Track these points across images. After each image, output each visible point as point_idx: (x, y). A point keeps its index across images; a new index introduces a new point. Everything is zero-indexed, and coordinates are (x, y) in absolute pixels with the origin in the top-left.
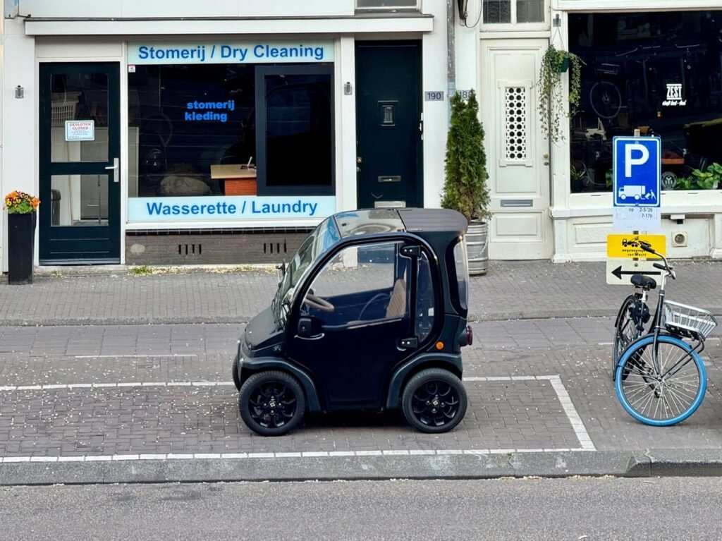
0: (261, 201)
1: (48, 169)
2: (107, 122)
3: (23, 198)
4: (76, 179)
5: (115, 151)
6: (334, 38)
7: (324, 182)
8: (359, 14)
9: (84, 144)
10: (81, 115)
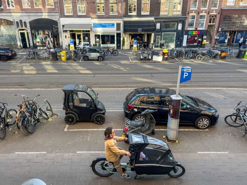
0: (110, 45)
1: (96, 42)
2: (99, 39)
3: (94, 44)
4: (98, 43)
5: (100, 41)
6: (115, 33)
7: (114, 43)
8: (117, 31)
9: (98, 41)
10: (98, 38)
